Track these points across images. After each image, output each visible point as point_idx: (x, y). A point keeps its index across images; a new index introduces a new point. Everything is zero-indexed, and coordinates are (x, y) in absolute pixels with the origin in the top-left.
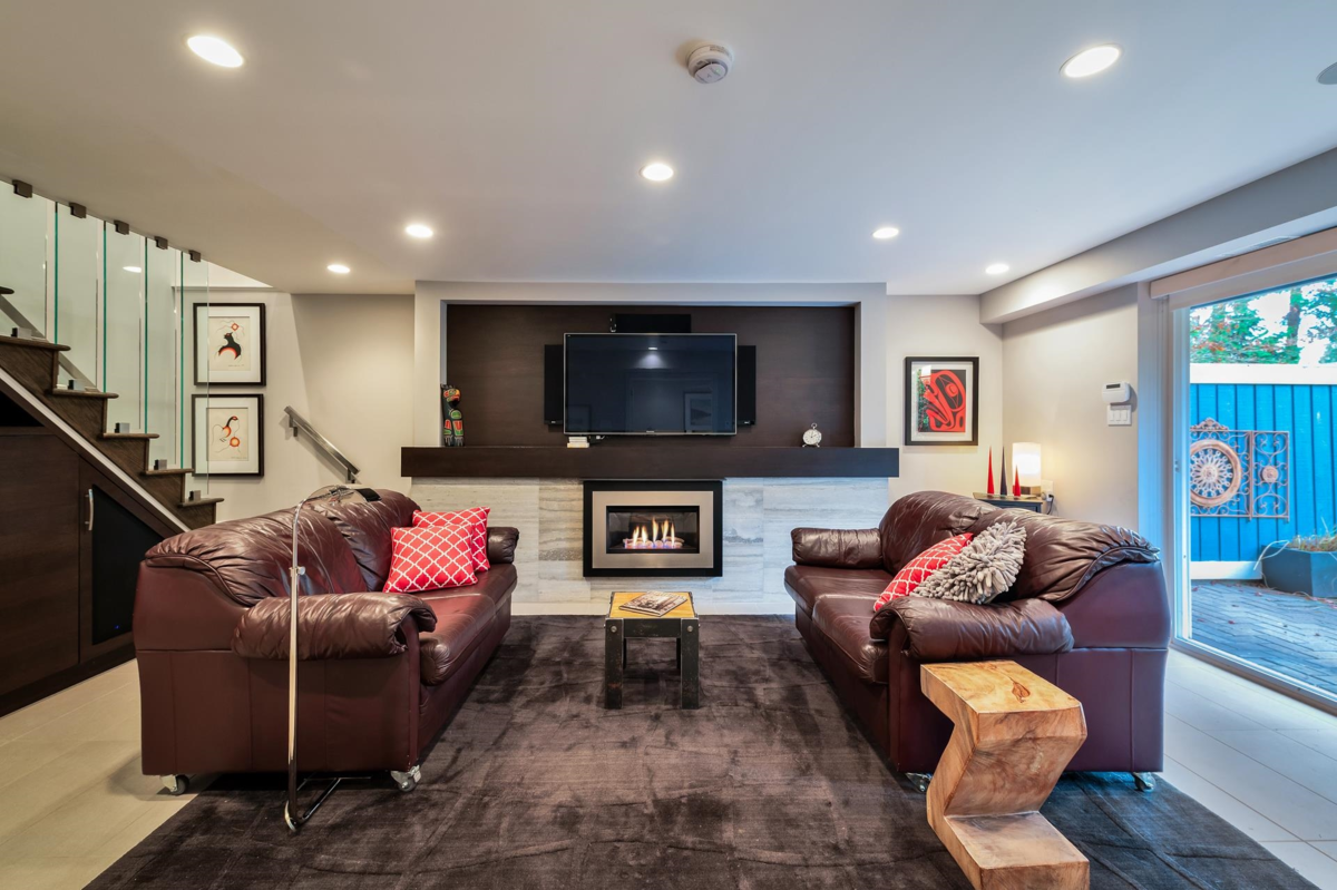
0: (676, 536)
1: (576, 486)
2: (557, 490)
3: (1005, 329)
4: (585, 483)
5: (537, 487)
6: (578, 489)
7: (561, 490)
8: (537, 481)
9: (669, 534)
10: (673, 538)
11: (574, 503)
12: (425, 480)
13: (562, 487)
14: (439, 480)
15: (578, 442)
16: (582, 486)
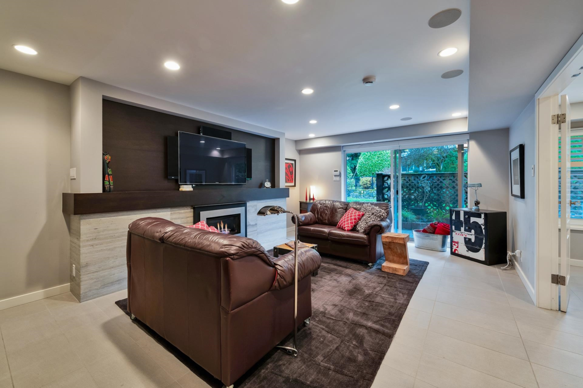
0: (228, 228)
1: (189, 210)
2: (180, 213)
3: (301, 152)
4: (194, 208)
5: (169, 213)
6: (190, 212)
7: (182, 213)
8: (169, 209)
9: (224, 228)
10: (226, 229)
11: (188, 219)
12: (92, 215)
13: (183, 211)
14: (104, 215)
15: (187, 188)
16: (192, 210)
